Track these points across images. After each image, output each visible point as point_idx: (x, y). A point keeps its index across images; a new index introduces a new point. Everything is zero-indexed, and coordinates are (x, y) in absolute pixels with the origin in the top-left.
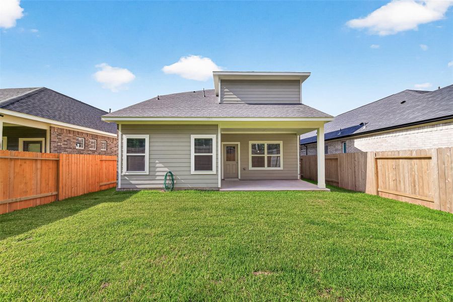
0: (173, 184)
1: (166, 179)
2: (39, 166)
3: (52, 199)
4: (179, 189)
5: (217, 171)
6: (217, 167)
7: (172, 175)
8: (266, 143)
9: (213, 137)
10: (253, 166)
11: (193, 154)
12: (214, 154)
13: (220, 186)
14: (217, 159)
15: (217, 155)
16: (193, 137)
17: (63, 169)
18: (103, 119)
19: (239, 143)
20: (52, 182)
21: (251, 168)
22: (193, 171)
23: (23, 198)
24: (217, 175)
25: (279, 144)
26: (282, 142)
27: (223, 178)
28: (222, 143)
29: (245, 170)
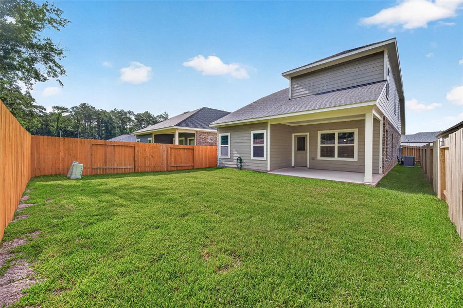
0: (241, 165)
1: (237, 162)
2: (186, 151)
3: (192, 168)
4: (245, 169)
5: (267, 158)
6: (267, 155)
7: (241, 160)
8: (337, 132)
9: (264, 131)
10: (322, 156)
11: (252, 145)
12: (265, 145)
13: (269, 169)
14: (267, 148)
15: (267, 145)
16: (253, 132)
17: (196, 153)
18: (210, 126)
19: (308, 134)
20: (191, 160)
21: (319, 158)
22: (252, 158)
23: (181, 165)
24: (267, 160)
25: (354, 133)
26: (357, 129)
27: (293, 165)
28: (293, 135)
29: (313, 159)
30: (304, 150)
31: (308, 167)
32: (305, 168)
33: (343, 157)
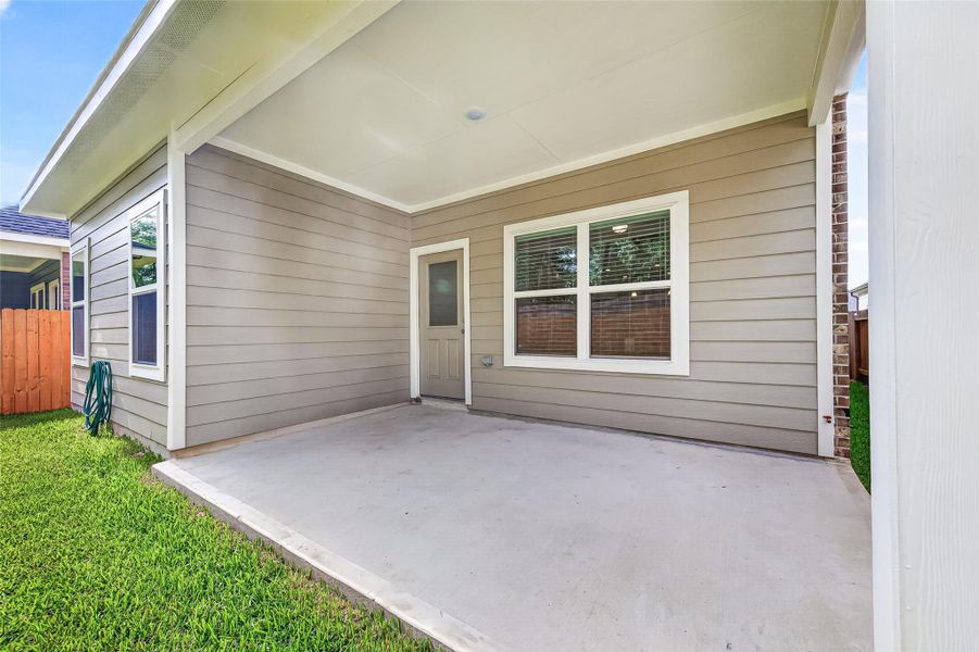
8: (583, 223)
10: (522, 347)
11: (130, 293)
12: (159, 288)
13: (171, 442)
14: (166, 308)
15: (166, 288)
21: (510, 357)
22: (131, 366)
25: (667, 213)
26: (686, 193)
27: (415, 392)
28: (415, 253)
29: (488, 362)
30: (454, 322)
31: (468, 401)
32: (456, 406)
33: (618, 351)
